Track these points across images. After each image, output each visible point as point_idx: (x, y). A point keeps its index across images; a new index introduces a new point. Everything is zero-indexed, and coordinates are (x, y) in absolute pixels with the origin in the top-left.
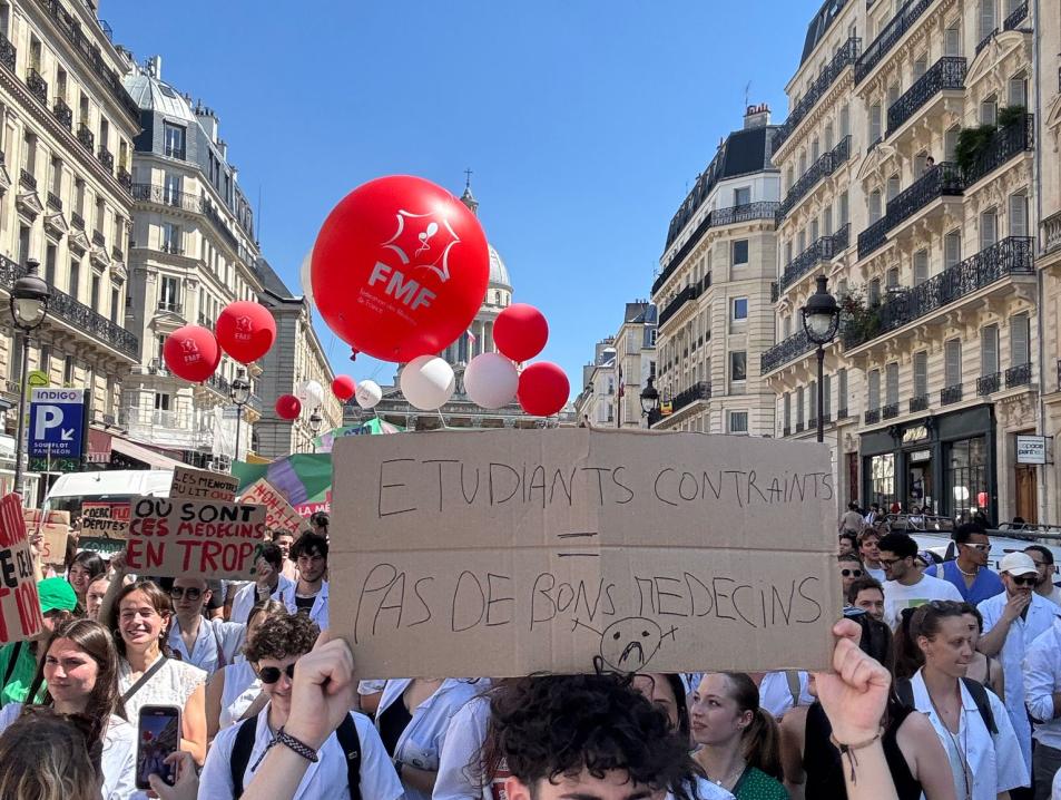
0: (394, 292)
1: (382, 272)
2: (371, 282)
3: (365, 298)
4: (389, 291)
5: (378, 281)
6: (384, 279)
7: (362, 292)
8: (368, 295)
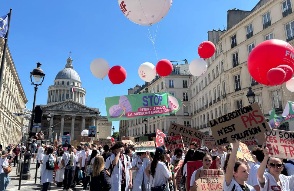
0: (292, 57)
1: (288, 53)
2: (286, 55)
3: (285, 60)
4: (291, 57)
5: (288, 55)
6: (289, 54)
7: (284, 58)
8: (286, 59)
